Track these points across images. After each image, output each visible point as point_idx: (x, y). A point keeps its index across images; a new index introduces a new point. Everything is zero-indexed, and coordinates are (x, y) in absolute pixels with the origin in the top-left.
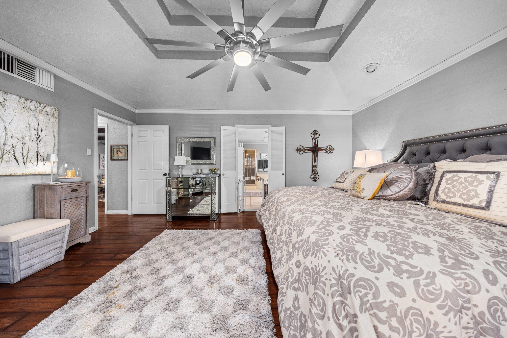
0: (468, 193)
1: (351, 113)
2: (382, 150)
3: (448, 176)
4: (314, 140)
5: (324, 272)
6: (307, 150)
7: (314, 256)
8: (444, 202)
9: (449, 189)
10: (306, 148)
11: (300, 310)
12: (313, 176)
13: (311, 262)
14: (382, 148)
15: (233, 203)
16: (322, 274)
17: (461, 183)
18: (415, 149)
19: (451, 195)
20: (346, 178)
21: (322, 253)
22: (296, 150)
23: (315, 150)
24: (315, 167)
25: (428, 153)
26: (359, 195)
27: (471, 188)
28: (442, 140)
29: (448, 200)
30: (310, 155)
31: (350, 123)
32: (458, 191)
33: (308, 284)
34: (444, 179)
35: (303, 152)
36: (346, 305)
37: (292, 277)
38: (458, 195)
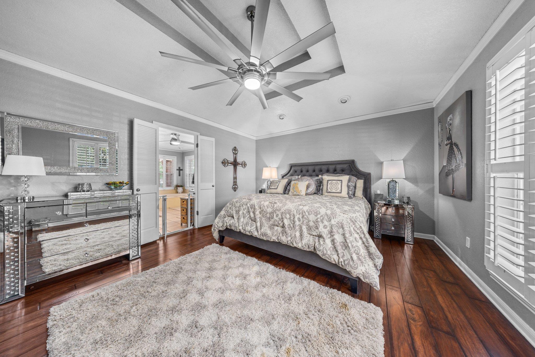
0: (336, 188)
1: (255, 138)
2: (277, 168)
3: (330, 182)
4: (234, 155)
5: (344, 221)
6: (230, 163)
7: (335, 218)
8: (330, 192)
9: (331, 187)
10: (230, 162)
11: (339, 242)
12: (234, 187)
13: (335, 221)
14: (277, 166)
15: (153, 228)
16: (344, 222)
17: (334, 185)
18: (296, 168)
19: (332, 189)
20: (278, 186)
21: (338, 216)
22: (222, 163)
23: (235, 164)
24: (235, 178)
25: (302, 171)
26: (299, 194)
27: (337, 186)
28: (307, 166)
29: (331, 191)
30: (231, 168)
31: (254, 146)
32: (334, 187)
33: (337, 230)
34: (329, 183)
35: (228, 165)
36: (357, 226)
37: (325, 234)
38: (334, 189)
